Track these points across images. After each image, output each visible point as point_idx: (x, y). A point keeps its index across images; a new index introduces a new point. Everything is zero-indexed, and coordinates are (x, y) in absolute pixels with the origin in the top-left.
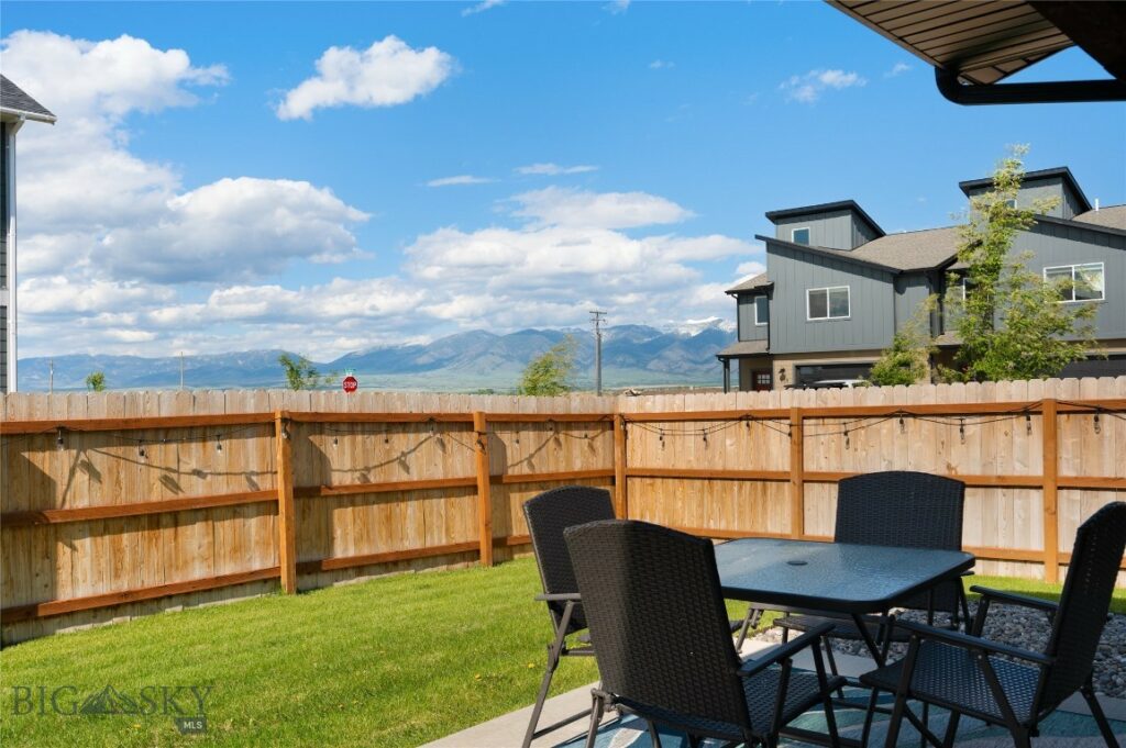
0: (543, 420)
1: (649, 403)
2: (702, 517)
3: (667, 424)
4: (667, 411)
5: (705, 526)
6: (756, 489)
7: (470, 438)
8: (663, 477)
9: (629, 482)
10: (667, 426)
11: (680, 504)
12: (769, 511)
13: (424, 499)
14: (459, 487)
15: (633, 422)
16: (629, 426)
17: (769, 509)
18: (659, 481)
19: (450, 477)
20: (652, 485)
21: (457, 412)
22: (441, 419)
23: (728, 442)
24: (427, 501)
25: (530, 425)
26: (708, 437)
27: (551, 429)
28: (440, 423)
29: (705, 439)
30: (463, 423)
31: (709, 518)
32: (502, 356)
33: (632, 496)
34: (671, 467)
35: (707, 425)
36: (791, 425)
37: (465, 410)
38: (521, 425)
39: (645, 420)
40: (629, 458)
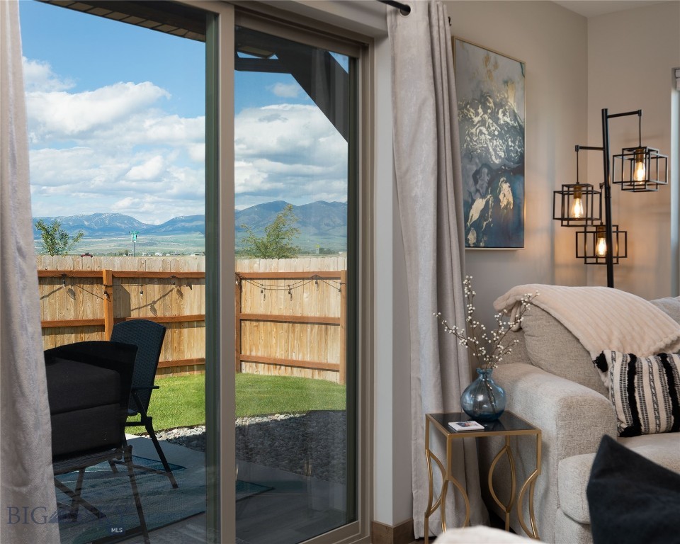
0: (167, 277)
1: (256, 265)
2: (287, 351)
3: (267, 281)
4: (267, 271)
5: (290, 358)
6: (321, 330)
7: (99, 290)
8: (264, 321)
9: (243, 324)
10: (267, 282)
11: (274, 341)
12: (329, 347)
13: (56, 334)
14: (89, 326)
15: (245, 279)
16: (243, 282)
17: (329, 345)
18: (262, 323)
19: (80, 318)
20: (257, 326)
21: (89, 269)
22: (74, 276)
23: (305, 295)
24: (58, 336)
25: (156, 280)
26: (292, 291)
27: (174, 284)
28: (72, 278)
29: (289, 293)
30: (93, 278)
31: (292, 351)
32: (298, 222)
33: (245, 334)
34: (269, 314)
35: (292, 282)
36: (341, 284)
37: (96, 269)
38: (147, 280)
39: (253, 277)
40: (243, 306)
